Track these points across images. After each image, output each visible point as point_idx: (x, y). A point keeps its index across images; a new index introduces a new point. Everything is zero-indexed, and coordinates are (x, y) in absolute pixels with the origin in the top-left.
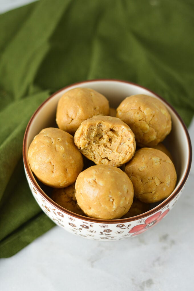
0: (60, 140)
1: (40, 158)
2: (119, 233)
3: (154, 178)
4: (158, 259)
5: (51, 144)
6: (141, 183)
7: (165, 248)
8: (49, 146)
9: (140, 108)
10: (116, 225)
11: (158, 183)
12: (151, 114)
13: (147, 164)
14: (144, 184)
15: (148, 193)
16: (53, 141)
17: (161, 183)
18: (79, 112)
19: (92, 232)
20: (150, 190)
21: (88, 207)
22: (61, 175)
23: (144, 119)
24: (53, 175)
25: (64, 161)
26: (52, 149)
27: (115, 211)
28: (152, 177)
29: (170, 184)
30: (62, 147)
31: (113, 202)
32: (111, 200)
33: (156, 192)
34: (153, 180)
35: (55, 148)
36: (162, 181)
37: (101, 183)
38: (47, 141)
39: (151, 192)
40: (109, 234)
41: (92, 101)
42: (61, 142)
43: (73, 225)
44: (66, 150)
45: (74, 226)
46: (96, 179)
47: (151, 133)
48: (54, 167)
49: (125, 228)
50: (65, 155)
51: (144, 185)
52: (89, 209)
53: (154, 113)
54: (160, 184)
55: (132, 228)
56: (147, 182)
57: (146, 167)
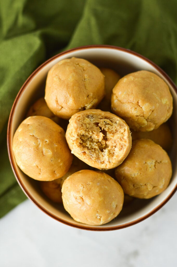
0: (47, 143)
3: (146, 184)
5: (37, 146)
8: (35, 150)
9: (138, 102)
11: (150, 188)
12: (150, 110)
13: (140, 170)
14: (136, 189)
16: (40, 143)
18: (70, 102)
22: (49, 177)
23: (142, 115)
24: (42, 176)
25: (51, 165)
26: (39, 153)
30: (50, 151)
31: (100, 219)
32: (99, 217)
33: (148, 194)
34: (145, 186)
35: (42, 152)
36: (155, 186)
39: (142, 194)
41: (85, 87)
42: (48, 144)
44: (54, 154)
46: (83, 196)
47: (149, 126)
48: (41, 170)
50: (53, 159)
53: (153, 108)
54: (153, 188)
56: (139, 188)
57: (139, 174)
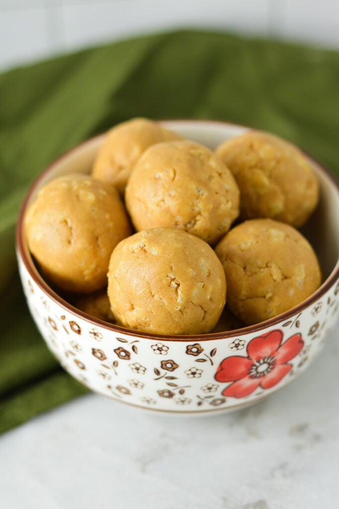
0: (88, 185)
1: (48, 214)
2: (194, 374)
3: (269, 265)
4: (283, 466)
5: (70, 189)
6: (244, 273)
7: (299, 448)
8: (65, 193)
9: (251, 146)
11: (277, 276)
12: (274, 158)
13: (257, 237)
14: (249, 276)
15: (257, 297)
16: (75, 185)
17: (286, 278)
19: (137, 369)
20: (260, 290)
21: (128, 305)
22: (86, 249)
23: (259, 166)
24: (71, 250)
25: (92, 220)
26: (71, 197)
27: (180, 310)
28: (266, 261)
29: (305, 283)
31: (176, 289)
32: (174, 284)
33: (274, 295)
36: (286, 274)
37: (154, 251)
38: (64, 185)
39: (263, 295)
40: (172, 378)
42: (90, 188)
43: (99, 355)
45: (102, 356)
46: (145, 246)
47: (273, 195)
48: (73, 231)
49: (204, 361)
51: (250, 278)
52: (130, 310)
54: (282, 280)
55: (222, 363)
56: (256, 273)
57: (254, 242)
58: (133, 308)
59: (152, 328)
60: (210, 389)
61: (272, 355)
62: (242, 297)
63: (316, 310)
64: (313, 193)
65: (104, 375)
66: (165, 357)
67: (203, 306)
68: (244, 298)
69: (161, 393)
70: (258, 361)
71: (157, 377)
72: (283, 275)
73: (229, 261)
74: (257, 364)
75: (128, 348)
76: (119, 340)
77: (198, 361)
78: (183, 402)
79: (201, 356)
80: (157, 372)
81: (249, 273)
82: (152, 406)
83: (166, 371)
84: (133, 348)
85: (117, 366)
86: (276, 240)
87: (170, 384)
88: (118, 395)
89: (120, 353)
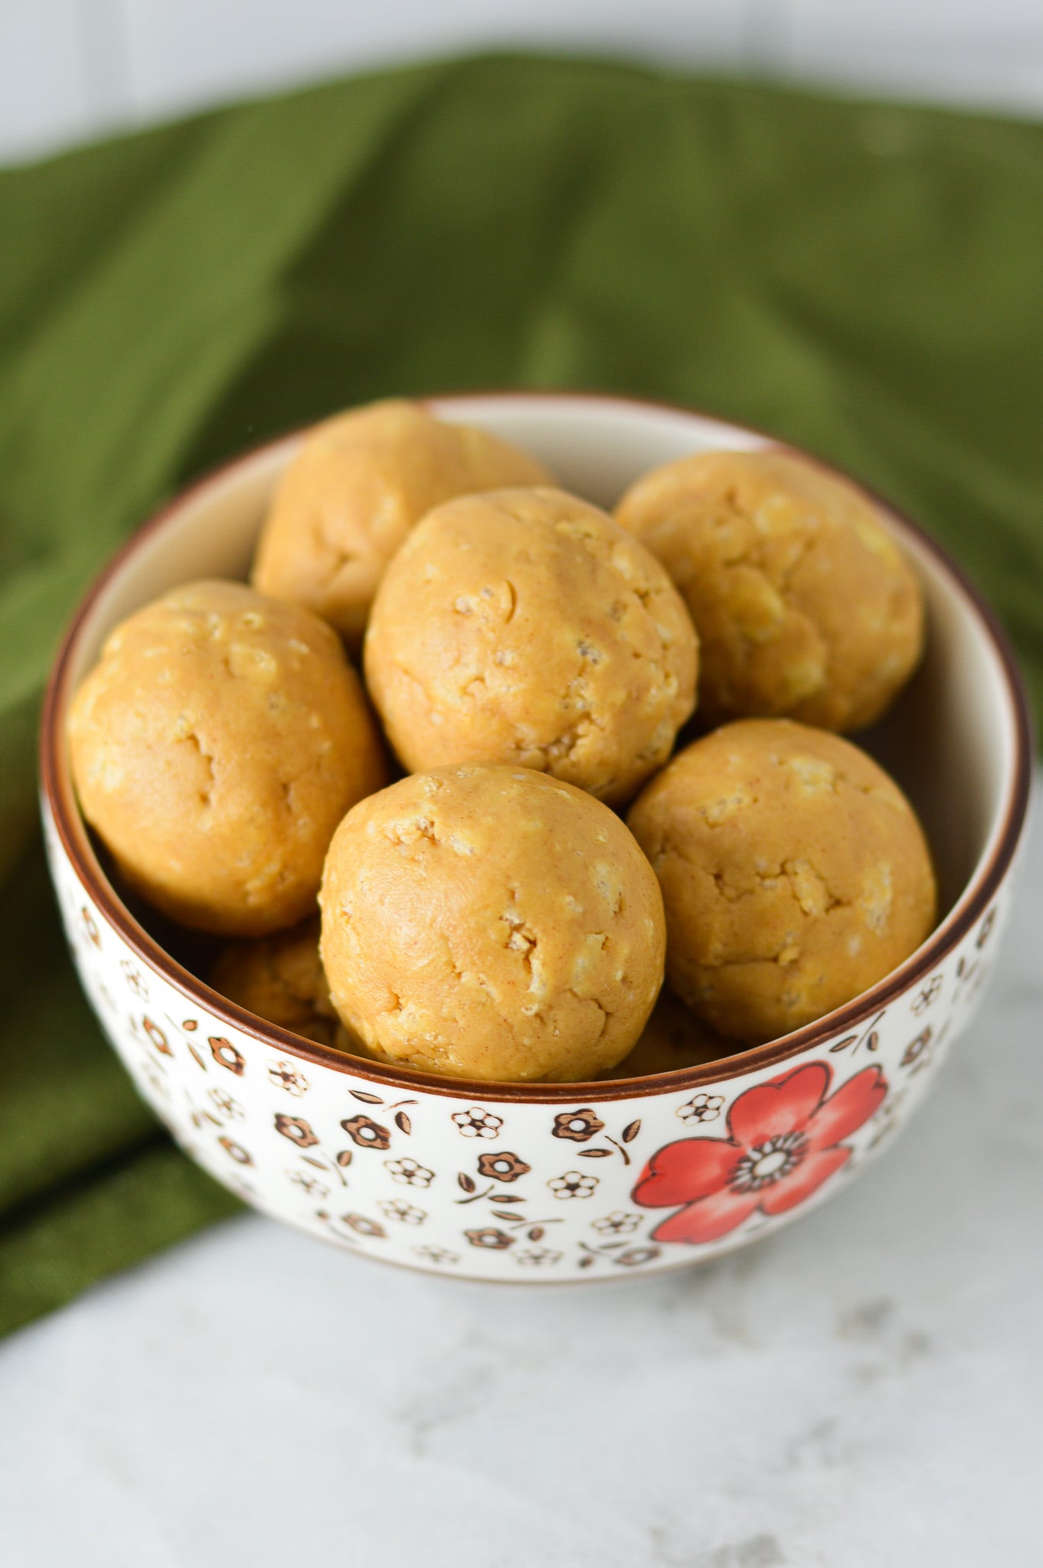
0: (255, 626)
1: (138, 714)
2: (572, 1187)
3: (789, 867)
4: (822, 1431)
5: (201, 642)
6: (716, 891)
7: (866, 1375)
8: (189, 651)
9: (730, 498)
10: (545, 1113)
11: (813, 900)
12: (798, 533)
13: (753, 783)
14: (731, 900)
15: (755, 959)
16: (215, 627)
17: (837, 903)
19: (409, 1174)
20: (764, 941)
21: (383, 997)
22: (252, 820)
23: (755, 556)
24: (208, 822)
25: (271, 735)
26: (208, 665)
27: (538, 1015)
28: (781, 860)
29: (891, 918)
30: (266, 657)
31: (526, 956)
32: (519, 942)
33: (802, 954)
34: (783, 879)
35: (226, 662)
36: (838, 894)
37: (462, 842)
38: (184, 626)
39: (772, 954)
40: (510, 1199)
42: (261, 632)
43: (296, 1132)
44: (286, 675)
45: (304, 1136)
46: (432, 824)
47: (795, 642)
48: (214, 767)
49: (605, 1153)
50: (282, 701)
51: (734, 907)
52: (390, 1011)
53: (812, 524)
54: (827, 910)
55: (654, 1159)
56: (751, 892)
57: (747, 800)
58: (398, 1006)
59: (455, 1062)
60: (616, 1225)
61: (798, 1129)
62: (711, 960)
63: (926, 997)
64: (907, 630)
65: (308, 1186)
66: (490, 1145)
67: (604, 1001)
68: (717, 963)
69: (476, 1238)
70: (759, 1148)
71: (466, 1195)
72: (831, 896)
73: (673, 855)
74: (756, 1156)
75: (383, 1117)
76: (357, 1095)
77: (587, 1154)
78: (537, 1259)
79: (596, 1141)
80: (467, 1184)
81: (730, 892)
82: (445, 1267)
83: (491, 1181)
84: (399, 1119)
85: (348, 1163)
86: (807, 791)
87: (501, 1216)
88: (345, 1237)
89: (358, 1130)
